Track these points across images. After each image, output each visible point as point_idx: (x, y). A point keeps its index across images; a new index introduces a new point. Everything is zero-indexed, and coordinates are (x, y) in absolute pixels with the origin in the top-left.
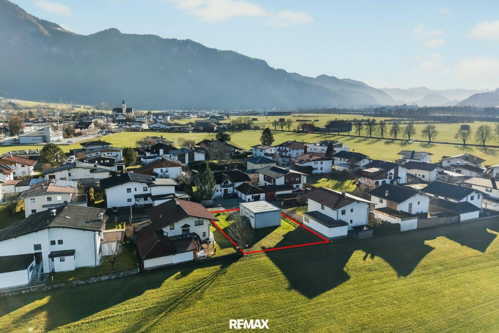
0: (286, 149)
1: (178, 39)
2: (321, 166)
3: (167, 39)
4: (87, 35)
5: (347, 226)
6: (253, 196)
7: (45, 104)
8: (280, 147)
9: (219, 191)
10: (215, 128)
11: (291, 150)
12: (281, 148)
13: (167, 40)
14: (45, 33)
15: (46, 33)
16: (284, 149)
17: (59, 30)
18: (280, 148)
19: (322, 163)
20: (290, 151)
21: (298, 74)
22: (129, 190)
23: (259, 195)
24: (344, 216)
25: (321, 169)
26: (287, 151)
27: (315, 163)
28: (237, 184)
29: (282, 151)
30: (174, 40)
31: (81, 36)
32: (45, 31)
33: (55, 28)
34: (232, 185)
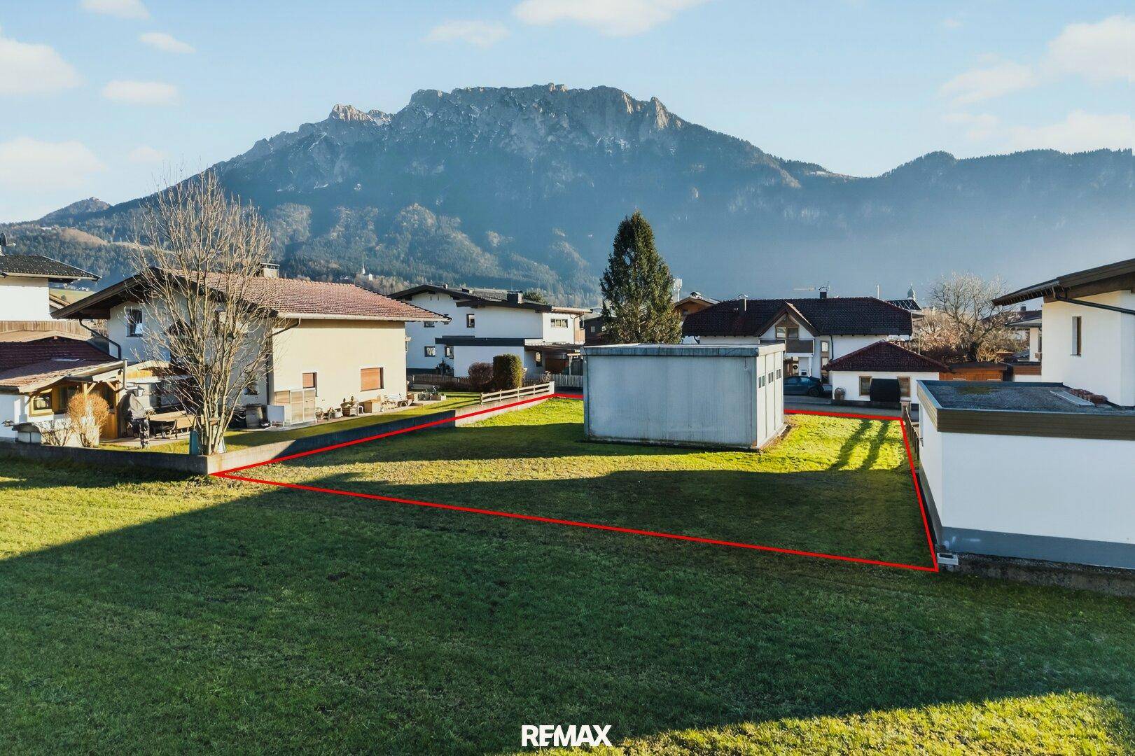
6: (863, 380)
14: (792, 185)
23: (904, 381)
32: (794, 180)
33: (812, 173)
34: (810, 342)
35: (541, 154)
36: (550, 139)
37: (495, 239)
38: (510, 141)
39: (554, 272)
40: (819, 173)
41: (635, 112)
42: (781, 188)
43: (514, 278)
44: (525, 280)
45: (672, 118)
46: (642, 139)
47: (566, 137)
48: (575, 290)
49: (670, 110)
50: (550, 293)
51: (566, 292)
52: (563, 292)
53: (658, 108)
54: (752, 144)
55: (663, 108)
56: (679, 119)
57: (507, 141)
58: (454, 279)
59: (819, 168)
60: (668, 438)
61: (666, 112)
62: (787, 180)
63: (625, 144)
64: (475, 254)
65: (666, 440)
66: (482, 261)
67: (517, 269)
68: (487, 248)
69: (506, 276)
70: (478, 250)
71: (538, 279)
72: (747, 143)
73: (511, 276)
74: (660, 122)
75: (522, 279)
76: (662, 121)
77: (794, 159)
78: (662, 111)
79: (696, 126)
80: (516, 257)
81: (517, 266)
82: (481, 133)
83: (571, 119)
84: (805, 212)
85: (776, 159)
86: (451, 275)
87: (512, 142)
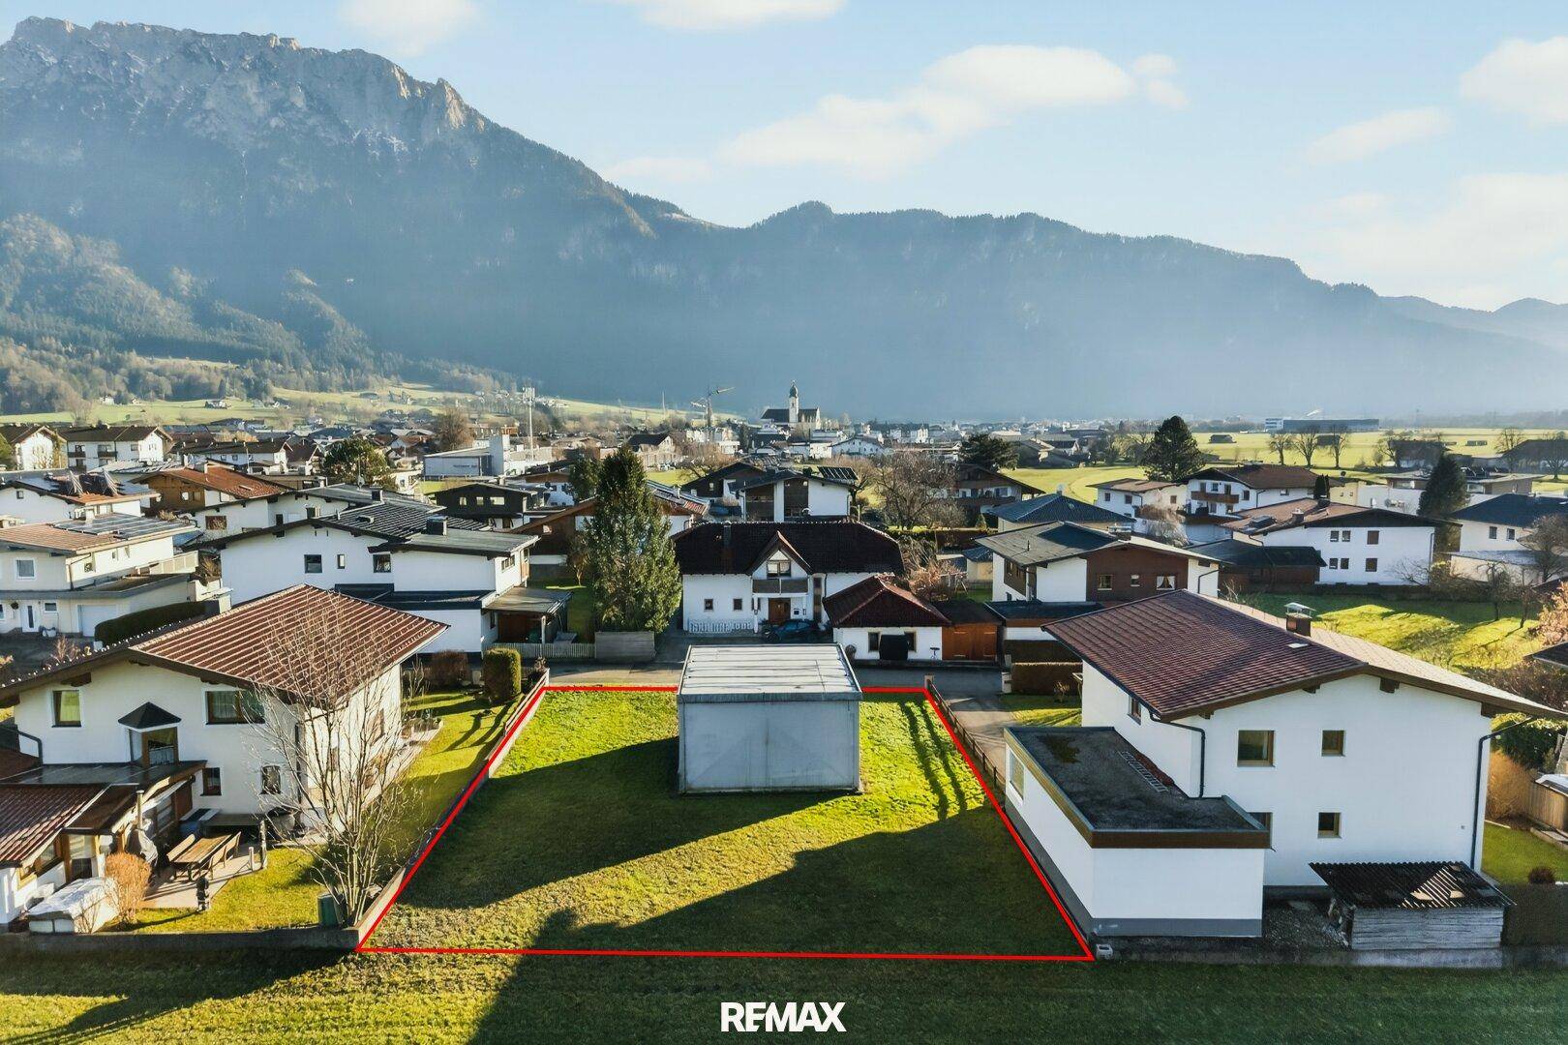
0: (1228, 488)
1: (996, 215)
2: (1372, 551)
3: (963, 218)
4: (743, 226)
5: (1258, 854)
6: (873, 637)
7: (622, 410)
8: (1205, 481)
9: (746, 604)
10: (1044, 455)
11: (1253, 493)
12: (1209, 484)
13: (962, 221)
14: (642, 229)
15: (644, 228)
16: (1221, 490)
17: (676, 220)
18: (1203, 486)
19: (1373, 539)
20: (1247, 496)
21: (1423, 300)
22: (313, 562)
23: (911, 637)
24: (1256, 772)
25: (1372, 565)
26: (1235, 499)
27: (1334, 535)
28: (837, 583)
29: (1215, 498)
30: (985, 219)
31: (732, 230)
32: (643, 222)
33: (666, 215)
34: (805, 581)
35: (260, 146)
36: (274, 122)
37: (184, 279)
38: (204, 119)
39: (293, 333)
40: (674, 215)
41: (413, 97)
42: (627, 232)
43: (223, 342)
44: (244, 345)
45: (471, 115)
46: (427, 141)
47: (301, 122)
48: (330, 365)
49: (467, 101)
50: (288, 367)
51: (315, 367)
52: (309, 365)
53: (449, 96)
54: (587, 165)
55: (458, 97)
56: (483, 118)
57: (198, 118)
58: (112, 342)
59: (672, 208)
60: (771, 784)
61: (460, 104)
62: (635, 221)
63: (399, 147)
64: (147, 300)
65: (769, 788)
66: (162, 312)
67: (228, 327)
68: (167, 289)
69: (209, 338)
70: (154, 294)
71: (265, 345)
72: (580, 164)
73: (217, 339)
74: (453, 117)
75: (236, 344)
76: (455, 116)
77: (642, 193)
78: (455, 102)
79: (507, 131)
80: (221, 307)
81: (226, 321)
82: (151, 102)
83: (309, 96)
84: (659, 269)
85: (618, 190)
86: (104, 335)
87: (207, 122)
